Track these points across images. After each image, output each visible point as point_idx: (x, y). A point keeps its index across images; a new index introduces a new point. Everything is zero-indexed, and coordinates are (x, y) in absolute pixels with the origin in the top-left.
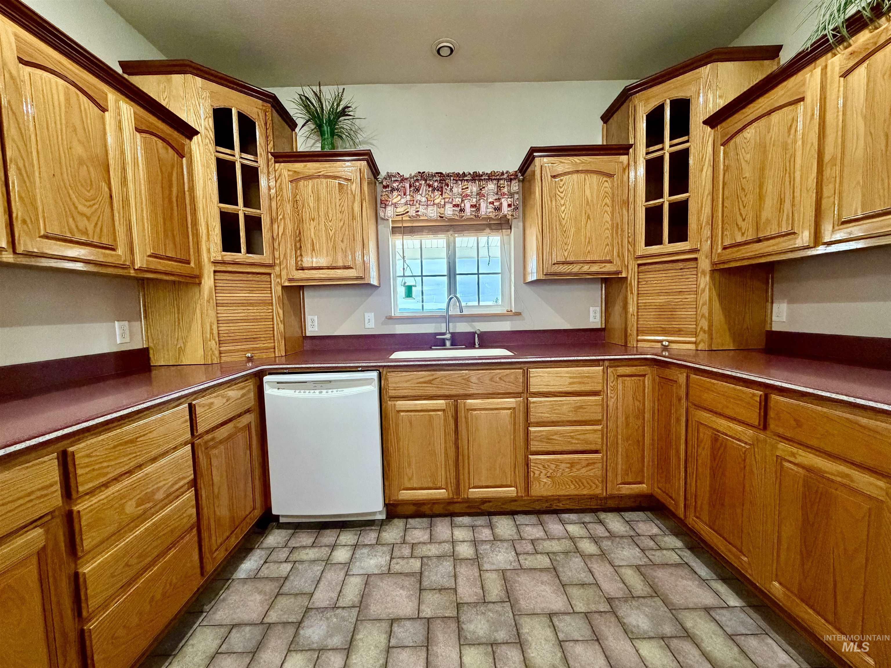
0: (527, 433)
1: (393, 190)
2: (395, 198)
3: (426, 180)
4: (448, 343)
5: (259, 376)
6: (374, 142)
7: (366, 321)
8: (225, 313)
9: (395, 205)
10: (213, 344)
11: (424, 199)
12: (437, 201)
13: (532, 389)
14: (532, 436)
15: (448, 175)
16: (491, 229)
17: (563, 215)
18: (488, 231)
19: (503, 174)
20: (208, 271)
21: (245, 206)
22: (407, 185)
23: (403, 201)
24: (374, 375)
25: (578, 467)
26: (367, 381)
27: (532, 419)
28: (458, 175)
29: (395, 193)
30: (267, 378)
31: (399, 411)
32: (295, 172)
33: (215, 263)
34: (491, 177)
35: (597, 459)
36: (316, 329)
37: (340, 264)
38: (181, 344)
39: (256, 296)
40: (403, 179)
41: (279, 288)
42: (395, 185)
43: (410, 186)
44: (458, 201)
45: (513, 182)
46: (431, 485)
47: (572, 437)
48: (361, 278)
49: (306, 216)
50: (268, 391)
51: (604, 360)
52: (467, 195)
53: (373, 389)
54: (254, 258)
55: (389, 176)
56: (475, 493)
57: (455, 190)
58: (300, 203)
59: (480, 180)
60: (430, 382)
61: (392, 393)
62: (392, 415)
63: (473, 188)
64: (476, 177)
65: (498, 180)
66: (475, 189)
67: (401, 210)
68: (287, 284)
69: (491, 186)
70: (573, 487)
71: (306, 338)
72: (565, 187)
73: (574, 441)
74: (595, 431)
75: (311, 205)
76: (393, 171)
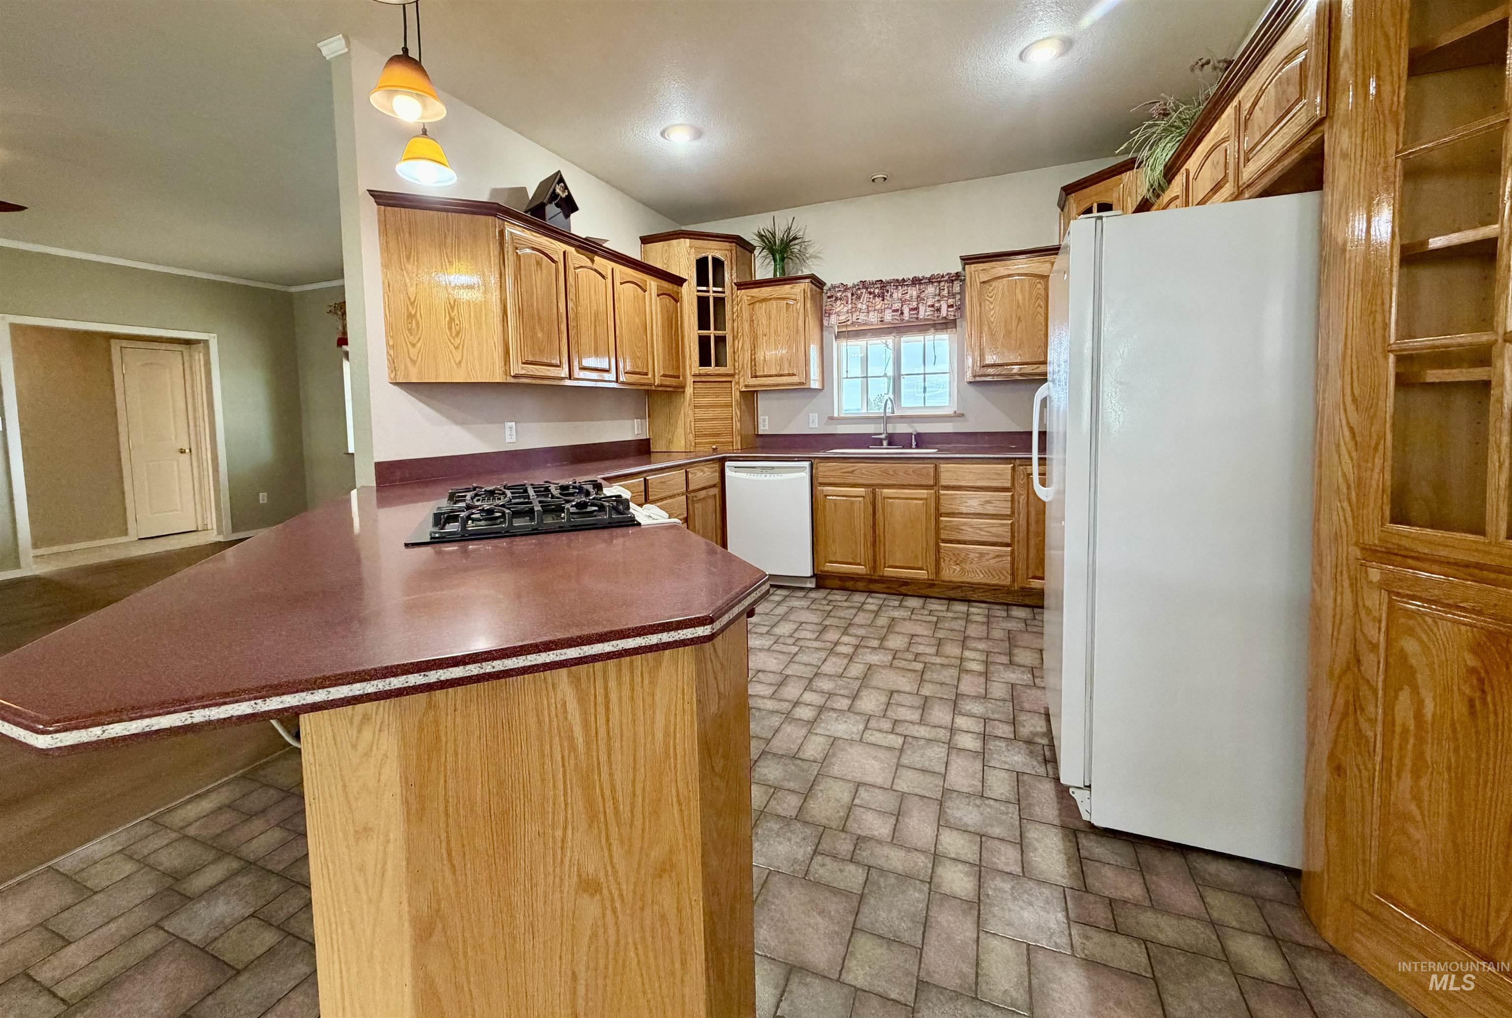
0: (937, 522)
1: (837, 299)
2: (839, 307)
3: (867, 289)
4: (885, 443)
5: (722, 461)
6: (820, 255)
7: (811, 421)
8: (700, 413)
9: (838, 314)
10: (691, 437)
11: (864, 307)
12: (877, 308)
13: (943, 482)
14: (942, 526)
15: (889, 283)
16: (936, 329)
17: (992, 319)
18: (932, 330)
19: (943, 276)
20: (690, 380)
21: (715, 329)
22: (849, 295)
23: (845, 309)
24: (806, 464)
25: (988, 557)
26: (802, 469)
27: (942, 510)
28: (897, 280)
29: (839, 302)
30: (727, 464)
31: (826, 496)
32: (752, 297)
33: (695, 375)
34: (931, 280)
35: (1006, 552)
36: (767, 428)
37: (786, 372)
38: (670, 437)
39: (722, 400)
40: (846, 288)
41: (738, 394)
42: (839, 295)
43: (852, 295)
44: (897, 306)
45: (955, 282)
46: (850, 560)
47: (980, 529)
48: (803, 384)
49: (760, 333)
50: (728, 473)
51: (1015, 459)
52: (906, 300)
53: (805, 475)
54: (721, 370)
55: (834, 287)
56: (889, 572)
57: (895, 296)
58: (756, 322)
59: (921, 283)
60: (852, 472)
61: (821, 480)
62: (820, 497)
63: (913, 292)
64: (916, 281)
65: (939, 282)
66: (915, 293)
67: (843, 318)
68: (744, 389)
69: (931, 289)
70: (982, 576)
71: (758, 436)
72: (995, 291)
73: (983, 533)
74: (1004, 525)
75: (764, 323)
76: (836, 282)
